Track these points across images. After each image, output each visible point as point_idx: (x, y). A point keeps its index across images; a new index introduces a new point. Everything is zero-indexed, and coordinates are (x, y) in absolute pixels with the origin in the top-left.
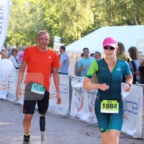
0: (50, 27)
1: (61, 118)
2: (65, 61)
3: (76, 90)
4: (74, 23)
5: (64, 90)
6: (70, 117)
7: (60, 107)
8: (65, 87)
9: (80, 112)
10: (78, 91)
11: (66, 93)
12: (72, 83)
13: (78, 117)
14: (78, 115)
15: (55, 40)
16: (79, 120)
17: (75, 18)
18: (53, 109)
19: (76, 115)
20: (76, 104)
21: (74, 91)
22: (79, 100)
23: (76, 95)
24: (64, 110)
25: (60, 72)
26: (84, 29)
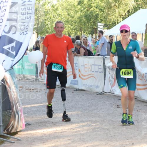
0: (96, 15)
1: (98, 94)
2: (103, 43)
3: (109, 69)
4: (116, 10)
5: (99, 70)
6: (105, 93)
7: (97, 85)
8: (100, 67)
9: (113, 88)
10: (111, 69)
11: (101, 72)
12: (105, 63)
13: (112, 93)
14: (112, 90)
15: (99, 26)
16: (114, 94)
17: (117, 4)
18: (91, 87)
19: (111, 91)
20: (110, 81)
21: (108, 70)
22: (112, 78)
23: (109, 73)
24: (100, 88)
25: (100, 55)
26: (126, 14)
